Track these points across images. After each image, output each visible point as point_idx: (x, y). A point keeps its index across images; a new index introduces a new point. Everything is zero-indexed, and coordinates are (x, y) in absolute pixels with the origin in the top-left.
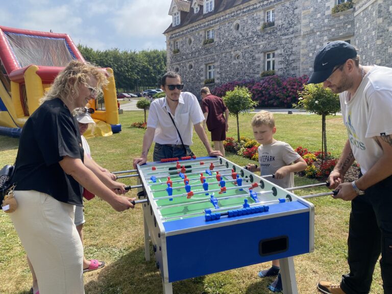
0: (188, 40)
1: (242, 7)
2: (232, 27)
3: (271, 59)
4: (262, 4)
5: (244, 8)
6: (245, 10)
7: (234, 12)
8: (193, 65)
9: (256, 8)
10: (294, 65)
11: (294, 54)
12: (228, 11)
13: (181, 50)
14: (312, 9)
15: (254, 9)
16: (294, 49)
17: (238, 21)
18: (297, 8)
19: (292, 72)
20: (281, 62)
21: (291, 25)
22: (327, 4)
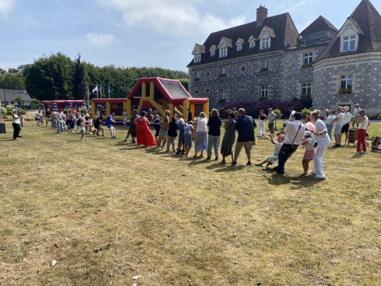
0: (206, 73)
1: (247, 57)
2: (239, 69)
3: (265, 90)
6: (249, 59)
7: (241, 59)
8: (210, 89)
9: (256, 59)
10: (279, 94)
11: (280, 88)
12: (237, 58)
13: (200, 79)
14: (290, 64)
15: (255, 59)
16: (279, 86)
17: (244, 66)
18: (281, 63)
19: (278, 98)
20: (272, 92)
21: (278, 71)
22: (299, 63)
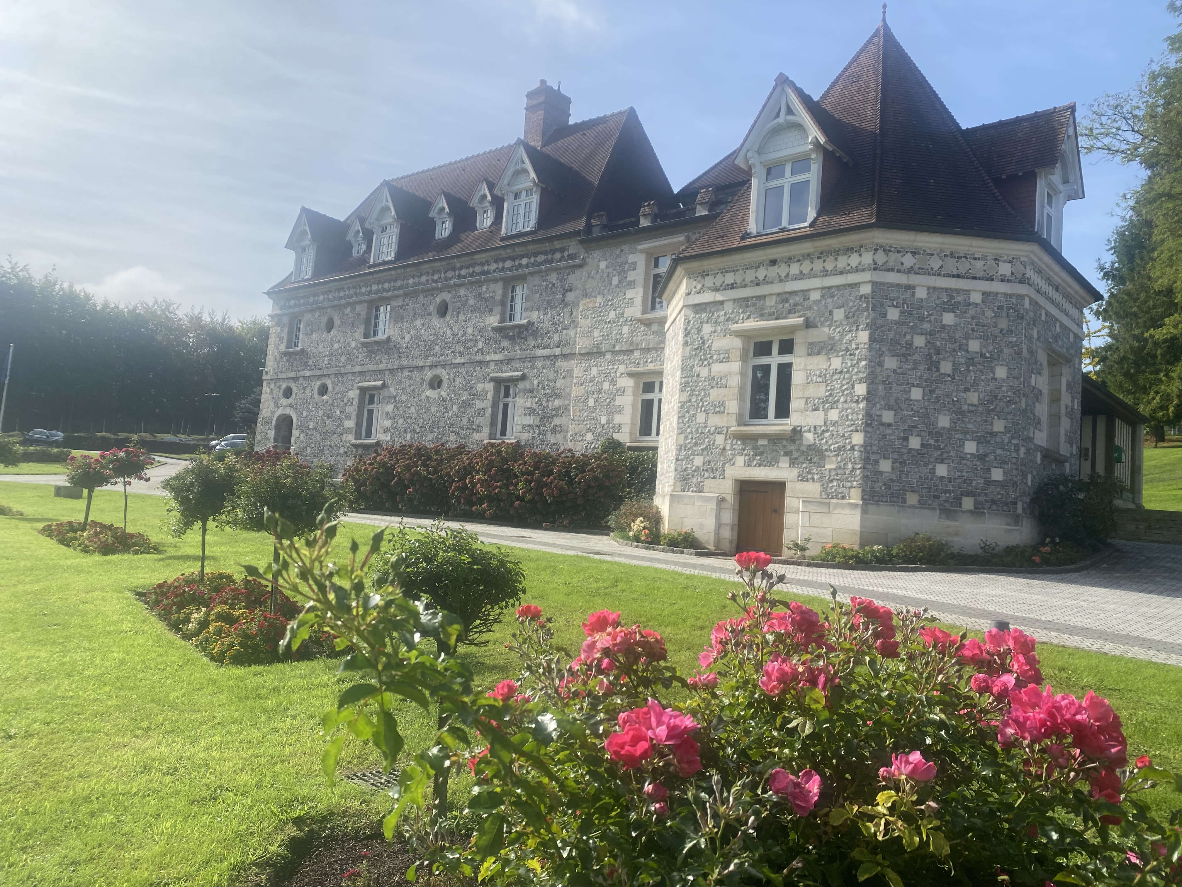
0: (325, 320)
1: (458, 265)
3: (511, 400)
4: (500, 265)
5: (461, 268)
6: (463, 272)
7: (439, 271)
8: (330, 386)
9: (488, 272)
11: (558, 396)
14: (600, 299)
15: (483, 273)
17: (446, 296)
18: (571, 290)
19: (551, 439)
20: (531, 412)
22: (629, 293)
